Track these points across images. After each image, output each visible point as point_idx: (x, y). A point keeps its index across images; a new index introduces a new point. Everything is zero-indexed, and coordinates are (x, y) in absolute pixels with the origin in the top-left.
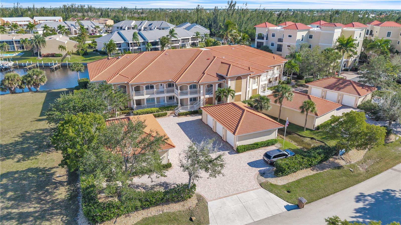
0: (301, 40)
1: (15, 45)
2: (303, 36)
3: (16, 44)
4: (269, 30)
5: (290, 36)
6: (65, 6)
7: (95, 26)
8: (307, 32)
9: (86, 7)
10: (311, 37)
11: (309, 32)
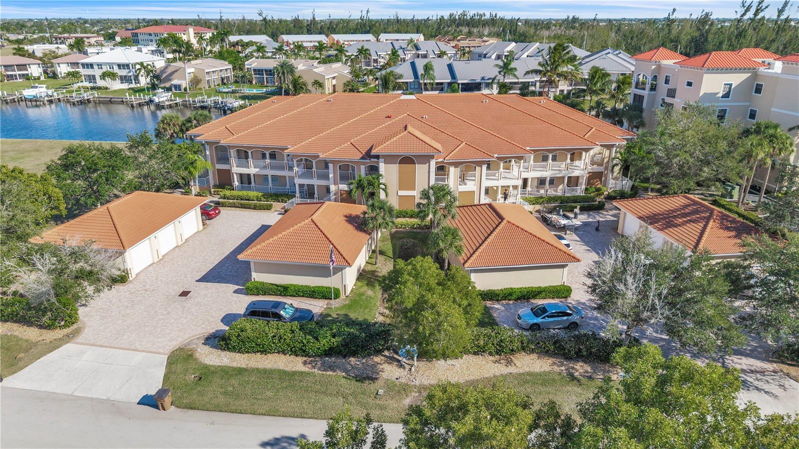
0: (720, 95)
1: (265, 76)
2: (731, 85)
3: (267, 75)
4: (659, 67)
5: (690, 84)
6: (451, 15)
7: (440, 50)
8: (745, 76)
9: (488, 16)
10: (758, 90)
11: (755, 75)
